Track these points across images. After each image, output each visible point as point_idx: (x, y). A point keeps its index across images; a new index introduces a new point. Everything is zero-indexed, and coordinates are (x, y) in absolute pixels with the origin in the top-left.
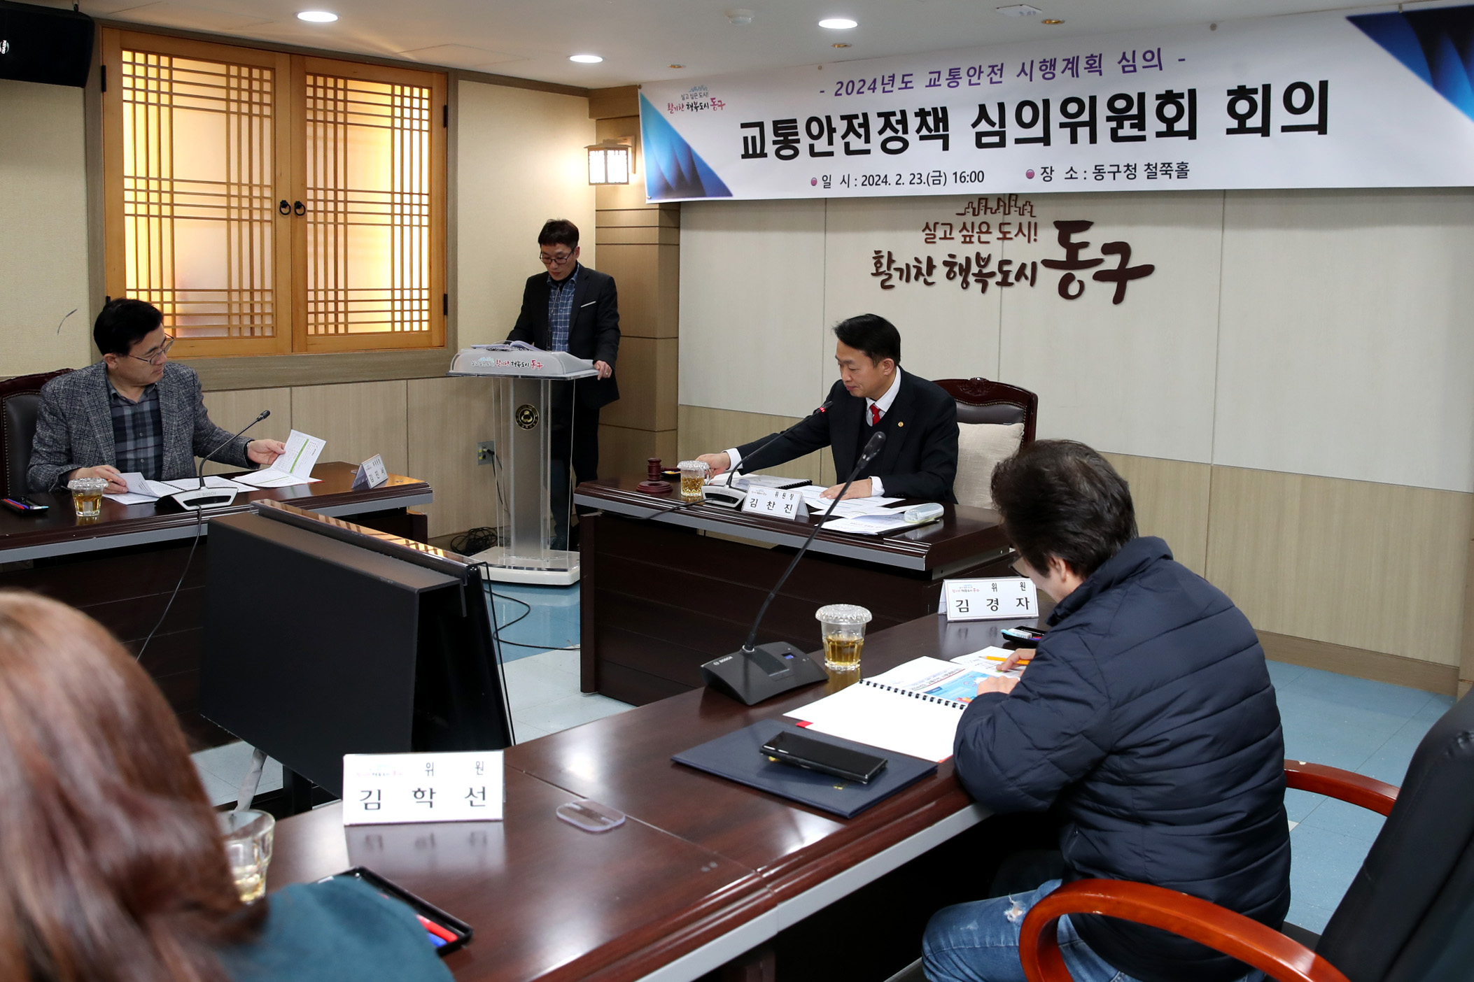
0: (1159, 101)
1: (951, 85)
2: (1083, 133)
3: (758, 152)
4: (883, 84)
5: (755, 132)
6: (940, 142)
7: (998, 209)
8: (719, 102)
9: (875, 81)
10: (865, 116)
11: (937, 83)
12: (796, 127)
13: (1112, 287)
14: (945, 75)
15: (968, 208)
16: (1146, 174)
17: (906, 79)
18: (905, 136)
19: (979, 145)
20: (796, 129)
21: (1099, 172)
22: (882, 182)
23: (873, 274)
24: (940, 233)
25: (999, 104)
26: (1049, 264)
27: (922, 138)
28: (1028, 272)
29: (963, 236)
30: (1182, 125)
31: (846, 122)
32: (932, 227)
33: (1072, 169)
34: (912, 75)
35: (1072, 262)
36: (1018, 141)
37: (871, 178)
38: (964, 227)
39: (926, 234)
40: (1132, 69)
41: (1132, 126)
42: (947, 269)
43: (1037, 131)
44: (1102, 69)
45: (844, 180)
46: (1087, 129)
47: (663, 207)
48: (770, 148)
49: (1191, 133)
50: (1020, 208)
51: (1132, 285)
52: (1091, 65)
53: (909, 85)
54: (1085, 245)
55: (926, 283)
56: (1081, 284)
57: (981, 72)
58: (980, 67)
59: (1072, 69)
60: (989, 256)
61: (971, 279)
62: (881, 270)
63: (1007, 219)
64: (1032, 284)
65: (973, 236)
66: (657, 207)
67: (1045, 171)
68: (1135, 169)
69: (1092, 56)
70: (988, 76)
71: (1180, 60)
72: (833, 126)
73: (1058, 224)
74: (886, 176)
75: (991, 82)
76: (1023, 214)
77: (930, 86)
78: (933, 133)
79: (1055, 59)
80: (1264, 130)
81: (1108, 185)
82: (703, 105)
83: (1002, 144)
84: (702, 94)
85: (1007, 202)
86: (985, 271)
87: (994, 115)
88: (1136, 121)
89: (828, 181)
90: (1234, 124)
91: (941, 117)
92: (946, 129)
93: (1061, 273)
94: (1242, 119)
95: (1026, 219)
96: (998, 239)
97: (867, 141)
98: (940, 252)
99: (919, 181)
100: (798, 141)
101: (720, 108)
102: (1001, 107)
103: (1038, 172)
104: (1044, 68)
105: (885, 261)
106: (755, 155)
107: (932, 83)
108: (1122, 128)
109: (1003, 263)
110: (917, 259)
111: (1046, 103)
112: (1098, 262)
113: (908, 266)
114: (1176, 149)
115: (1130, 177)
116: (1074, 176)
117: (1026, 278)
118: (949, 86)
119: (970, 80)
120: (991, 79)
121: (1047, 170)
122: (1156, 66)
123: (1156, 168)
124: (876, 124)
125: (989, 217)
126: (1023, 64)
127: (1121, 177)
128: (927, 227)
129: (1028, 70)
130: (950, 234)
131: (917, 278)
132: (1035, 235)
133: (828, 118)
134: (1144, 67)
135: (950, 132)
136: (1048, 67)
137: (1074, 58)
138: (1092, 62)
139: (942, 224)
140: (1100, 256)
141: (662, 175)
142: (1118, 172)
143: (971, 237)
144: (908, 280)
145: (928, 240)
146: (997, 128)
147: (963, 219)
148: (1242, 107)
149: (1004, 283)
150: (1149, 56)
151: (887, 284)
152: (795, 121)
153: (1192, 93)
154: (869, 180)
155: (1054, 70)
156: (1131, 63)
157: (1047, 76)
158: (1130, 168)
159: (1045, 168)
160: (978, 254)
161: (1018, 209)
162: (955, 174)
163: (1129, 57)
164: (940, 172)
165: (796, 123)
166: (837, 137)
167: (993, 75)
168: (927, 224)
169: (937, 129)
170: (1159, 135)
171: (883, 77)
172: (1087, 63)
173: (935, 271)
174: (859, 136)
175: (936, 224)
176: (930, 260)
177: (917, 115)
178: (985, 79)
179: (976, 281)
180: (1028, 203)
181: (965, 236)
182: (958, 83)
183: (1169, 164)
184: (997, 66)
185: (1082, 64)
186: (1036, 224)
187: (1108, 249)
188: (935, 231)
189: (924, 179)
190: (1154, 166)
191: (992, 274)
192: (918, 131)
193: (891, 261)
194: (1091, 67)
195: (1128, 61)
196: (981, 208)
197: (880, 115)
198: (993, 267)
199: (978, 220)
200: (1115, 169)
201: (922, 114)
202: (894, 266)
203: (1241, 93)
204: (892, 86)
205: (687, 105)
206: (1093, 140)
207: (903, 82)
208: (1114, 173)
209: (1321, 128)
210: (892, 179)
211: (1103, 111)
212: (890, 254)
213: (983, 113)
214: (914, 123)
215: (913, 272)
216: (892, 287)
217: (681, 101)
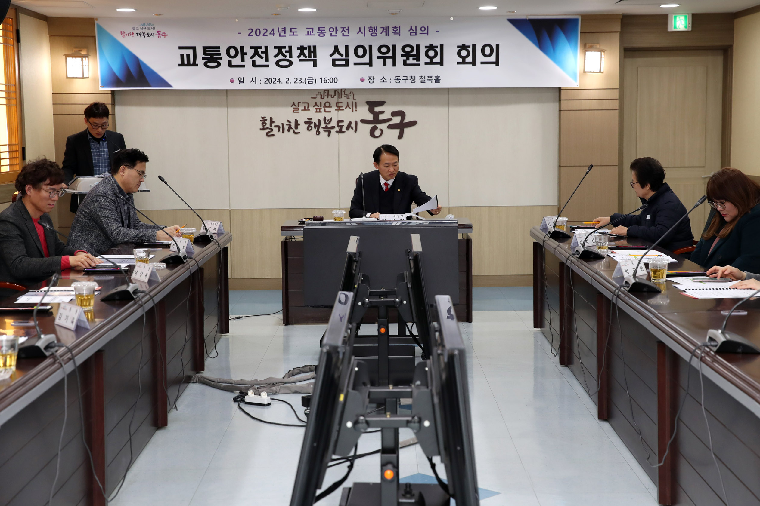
0: (426, 49)
1: (320, 35)
2: (389, 61)
3: (191, 63)
4: (279, 32)
5: (190, 52)
6: (312, 62)
7: (335, 95)
8: (163, 33)
9: (273, 30)
10: (266, 48)
11: (312, 34)
12: (219, 51)
13: (397, 132)
14: (316, 30)
15: (318, 95)
16: (420, 81)
17: (293, 30)
18: (290, 59)
19: (334, 65)
20: (220, 52)
21: (398, 79)
22: (277, 82)
23: (261, 129)
24: (301, 108)
25: (345, 46)
26: (363, 121)
27: (301, 60)
28: (353, 125)
29: (315, 109)
30: (437, 59)
31: (253, 50)
32: (296, 104)
33: (384, 78)
34: (296, 28)
35: (376, 120)
36: (355, 64)
37: (270, 80)
38: (316, 104)
39: (293, 108)
40: (415, 34)
41: (414, 59)
42: (307, 126)
43: (366, 59)
44: (401, 33)
45: (252, 80)
46: (391, 60)
47: (113, 92)
48: (200, 61)
49: (441, 63)
50: (347, 95)
51: (407, 130)
52: (395, 31)
53: (295, 34)
54: (382, 112)
55: (294, 132)
56: (381, 130)
57: (336, 30)
58: (336, 28)
59: (386, 32)
60: (331, 118)
61: (321, 130)
62: (265, 127)
63: (340, 100)
64: (356, 131)
65: (321, 109)
66: (110, 92)
67: (370, 78)
68: (415, 78)
69: (395, 27)
70: (341, 32)
71: (437, 32)
72: (245, 52)
73: (368, 103)
74: (279, 79)
75: (343, 35)
76: (349, 98)
77: (308, 35)
78: (307, 58)
79: (377, 27)
80: (473, 63)
81: (402, 85)
82: (150, 34)
83: (347, 65)
84: (151, 28)
85: (339, 93)
86: (329, 126)
87: (342, 51)
88: (416, 57)
89: (242, 80)
90: (460, 60)
91: (313, 50)
92: (315, 56)
93: (371, 126)
94: (464, 58)
95: (350, 100)
96: (336, 110)
97: (267, 60)
98: (302, 117)
99: (300, 82)
100: (221, 58)
101: (164, 37)
102: (347, 47)
103: (366, 79)
104: (371, 31)
105: (268, 122)
106: (189, 64)
107: (309, 34)
108: (409, 60)
109: (339, 122)
110: (288, 121)
111: (371, 47)
112: (389, 120)
113: (283, 124)
114: (434, 70)
115: (412, 82)
116: (385, 81)
117: (352, 129)
118: (319, 35)
119: (331, 34)
120: (343, 34)
121: (371, 78)
122: (426, 33)
123: (425, 78)
124: (272, 52)
125: (330, 99)
126: (360, 28)
127: (408, 82)
128: (294, 104)
129: (362, 30)
130: (308, 108)
131: (289, 130)
132: (356, 108)
133: (242, 48)
134: (420, 34)
135: (318, 58)
136: (374, 30)
137: (386, 27)
138: (396, 30)
139: (303, 103)
140: (390, 117)
141: (114, 74)
142: (407, 79)
143: (320, 109)
144: (283, 131)
145: (295, 111)
146: (344, 57)
147: (315, 100)
148: (464, 53)
149: (340, 131)
150: (423, 29)
151: (270, 134)
152: (219, 47)
153: (442, 46)
154: (268, 81)
155: (377, 32)
156: (415, 31)
157: (373, 35)
158: (413, 78)
159: (370, 77)
160: (325, 118)
161: (346, 96)
162: (321, 79)
163: (414, 28)
164: (312, 77)
165: (220, 48)
166: (247, 58)
167: (343, 32)
168: (294, 103)
169: (310, 56)
170: (426, 63)
171: (278, 28)
172: (393, 30)
173: (299, 127)
174: (262, 58)
175: (299, 103)
176: (296, 121)
177: (298, 48)
178: (339, 34)
179: (324, 131)
180: (351, 93)
181: (316, 109)
182: (324, 35)
183: (431, 77)
184: (346, 28)
185: (391, 30)
186: (356, 103)
187: (394, 114)
188: (298, 106)
189: (303, 81)
190: (424, 77)
191: (333, 127)
192: (299, 57)
193: (272, 122)
194: (395, 32)
195: (413, 31)
196: (325, 95)
197: (275, 47)
198: (333, 123)
199: (323, 101)
200: (406, 78)
201: (301, 48)
202: (273, 125)
203: (463, 47)
204: (285, 33)
205: (137, 34)
206: (394, 64)
207: (291, 32)
208: (405, 80)
209: (497, 63)
210: (283, 80)
211: (399, 52)
212: (271, 118)
213: (336, 49)
214: (296, 53)
215: (286, 128)
216: (273, 135)
217: (132, 31)
